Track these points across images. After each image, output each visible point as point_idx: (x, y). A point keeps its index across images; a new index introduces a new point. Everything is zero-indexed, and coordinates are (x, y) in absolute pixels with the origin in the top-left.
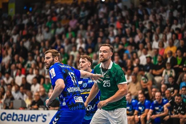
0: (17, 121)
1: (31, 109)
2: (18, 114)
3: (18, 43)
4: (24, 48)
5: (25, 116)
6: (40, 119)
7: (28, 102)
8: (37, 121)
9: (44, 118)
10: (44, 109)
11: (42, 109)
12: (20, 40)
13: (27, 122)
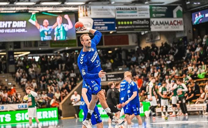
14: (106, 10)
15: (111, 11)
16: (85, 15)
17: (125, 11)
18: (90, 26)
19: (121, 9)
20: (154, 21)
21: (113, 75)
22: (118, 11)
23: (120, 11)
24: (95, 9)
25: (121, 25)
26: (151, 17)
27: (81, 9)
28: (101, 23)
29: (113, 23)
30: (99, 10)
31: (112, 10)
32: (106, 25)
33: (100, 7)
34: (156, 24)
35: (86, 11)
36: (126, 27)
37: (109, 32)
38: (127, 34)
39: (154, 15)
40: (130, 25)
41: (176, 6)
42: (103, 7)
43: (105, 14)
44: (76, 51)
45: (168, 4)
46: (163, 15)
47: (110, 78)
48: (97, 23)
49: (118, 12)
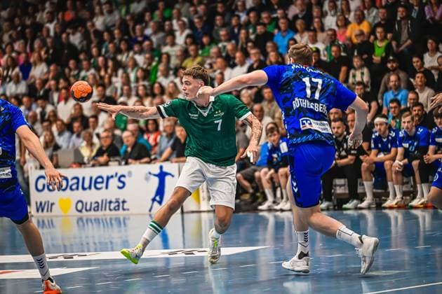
0: (68, 190)
1: (93, 166)
2: (70, 178)
3: (57, 36)
4: (71, 46)
5: (84, 179)
6: (114, 183)
8: (107, 187)
9: (120, 181)
10: (120, 164)
11: (117, 163)
12: (63, 31)
13: (88, 191)
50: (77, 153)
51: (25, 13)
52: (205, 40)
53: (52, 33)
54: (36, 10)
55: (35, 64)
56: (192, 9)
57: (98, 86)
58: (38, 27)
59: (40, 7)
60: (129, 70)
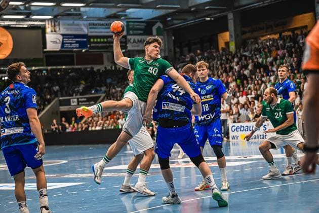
0: (244, 131)
1: (254, 122)
2: (245, 126)
3: (239, 71)
4: (245, 75)
5: (250, 127)
6: (262, 128)
7: (251, 116)
9: (266, 128)
12: (241, 69)
14: (78, 25)
15: (83, 27)
16: (53, 30)
17: (99, 27)
18: (59, 43)
19: (94, 24)
20: (131, 39)
21: (85, 98)
22: (91, 26)
23: (93, 26)
24: (64, 24)
25: (94, 42)
26: (128, 34)
27: (48, 24)
28: (71, 39)
29: (85, 40)
30: (69, 25)
31: (84, 25)
32: (77, 42)
33: (71, 22)
34: (133, 42)
35: (55, 26)
36: (100, 45)
37: (81, 51)
38: (103, 53)
39: (131, 32)
40: (104, 42)
41: (156, 22)
42: (73, 22)
43: (77, 30)
44: (44, 72)
45: (147, 20)
46: (142, 32)
47: (82, 102)
48: (66, 39)
49: (91, 28)
50: (247, 116)
51: (227, 63)
52: (296, 72)
53: (237, 70)
54: (231, 62)
55: (231, 82)
56: (292, 59)
57: (255, 90)
58: (231, 68)
59: (232, 61)
60: (267, 83)
